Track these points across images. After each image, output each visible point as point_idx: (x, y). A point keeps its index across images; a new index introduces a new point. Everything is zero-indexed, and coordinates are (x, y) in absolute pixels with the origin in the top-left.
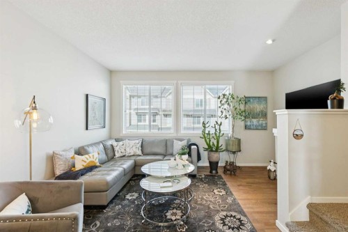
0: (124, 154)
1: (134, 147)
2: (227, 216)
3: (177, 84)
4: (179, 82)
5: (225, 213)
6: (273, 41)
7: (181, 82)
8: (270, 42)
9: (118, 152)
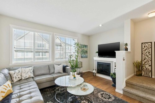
0: (20, 78)
1: (29, 72)
2: (103, 94)
3: (53, 34)
4: (55, 34)
5: (103, 93)
6: (102, 25)
7: (55, 33)
8: (101, 26)
9: (16, 78)
